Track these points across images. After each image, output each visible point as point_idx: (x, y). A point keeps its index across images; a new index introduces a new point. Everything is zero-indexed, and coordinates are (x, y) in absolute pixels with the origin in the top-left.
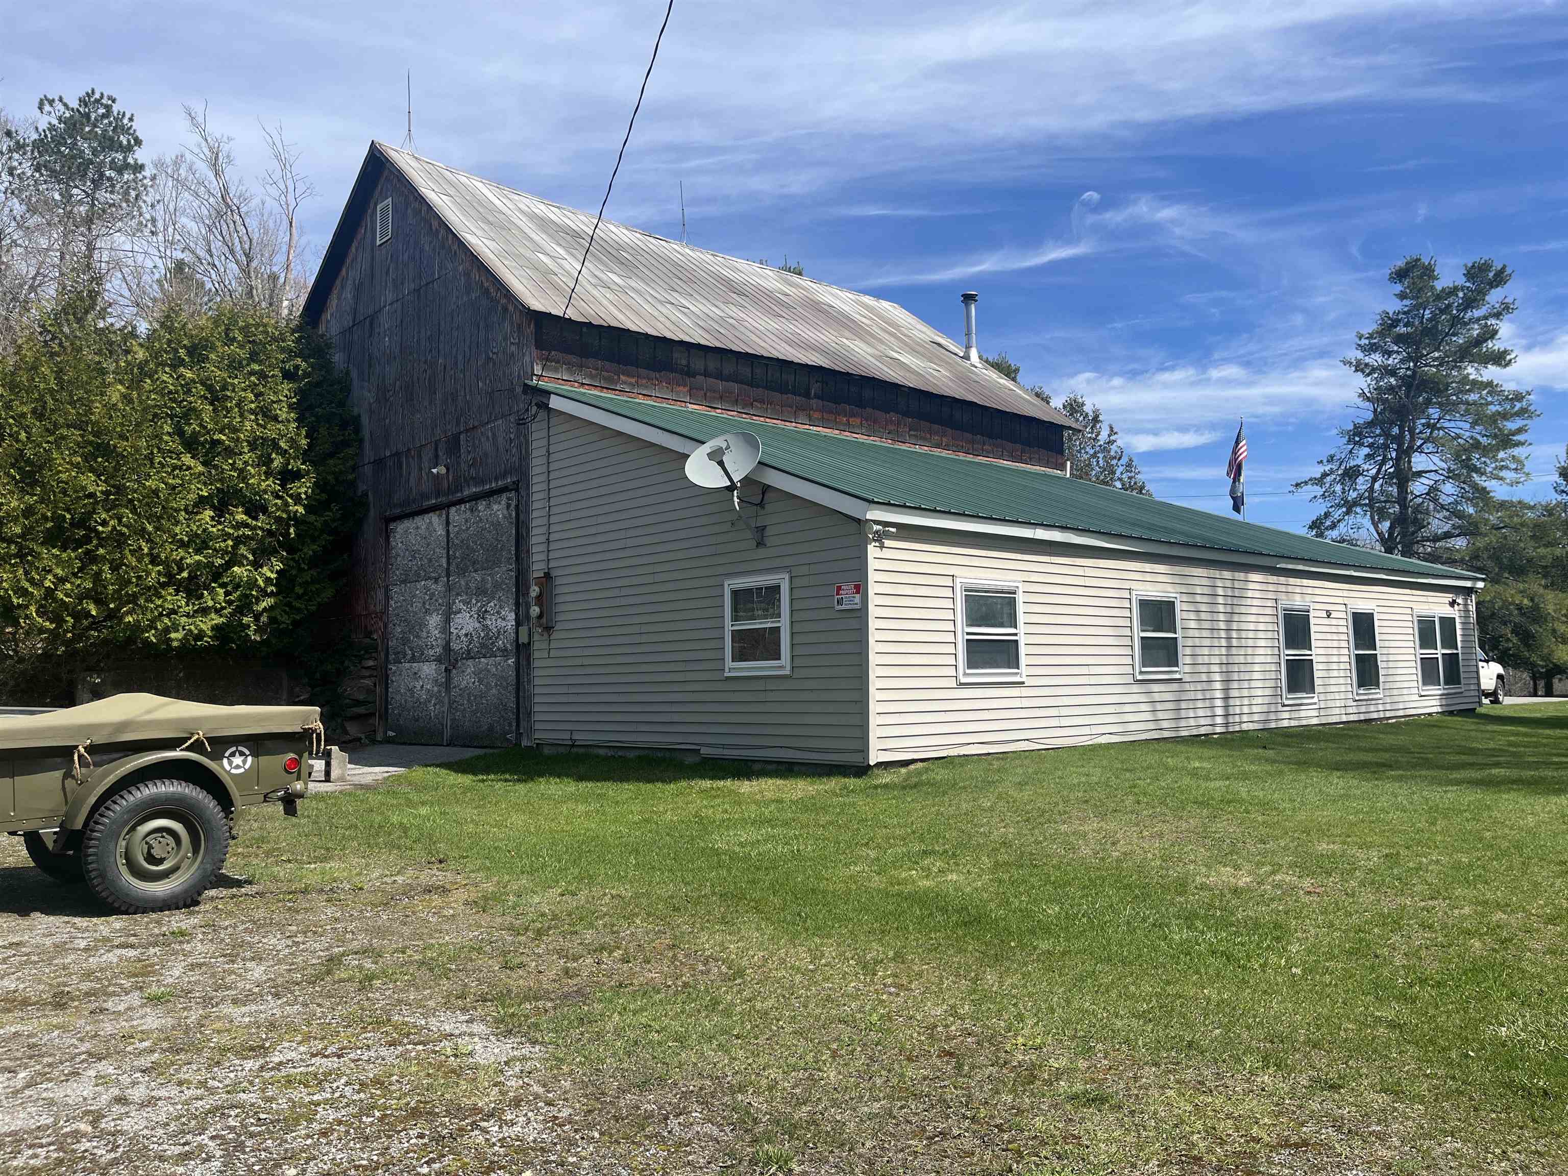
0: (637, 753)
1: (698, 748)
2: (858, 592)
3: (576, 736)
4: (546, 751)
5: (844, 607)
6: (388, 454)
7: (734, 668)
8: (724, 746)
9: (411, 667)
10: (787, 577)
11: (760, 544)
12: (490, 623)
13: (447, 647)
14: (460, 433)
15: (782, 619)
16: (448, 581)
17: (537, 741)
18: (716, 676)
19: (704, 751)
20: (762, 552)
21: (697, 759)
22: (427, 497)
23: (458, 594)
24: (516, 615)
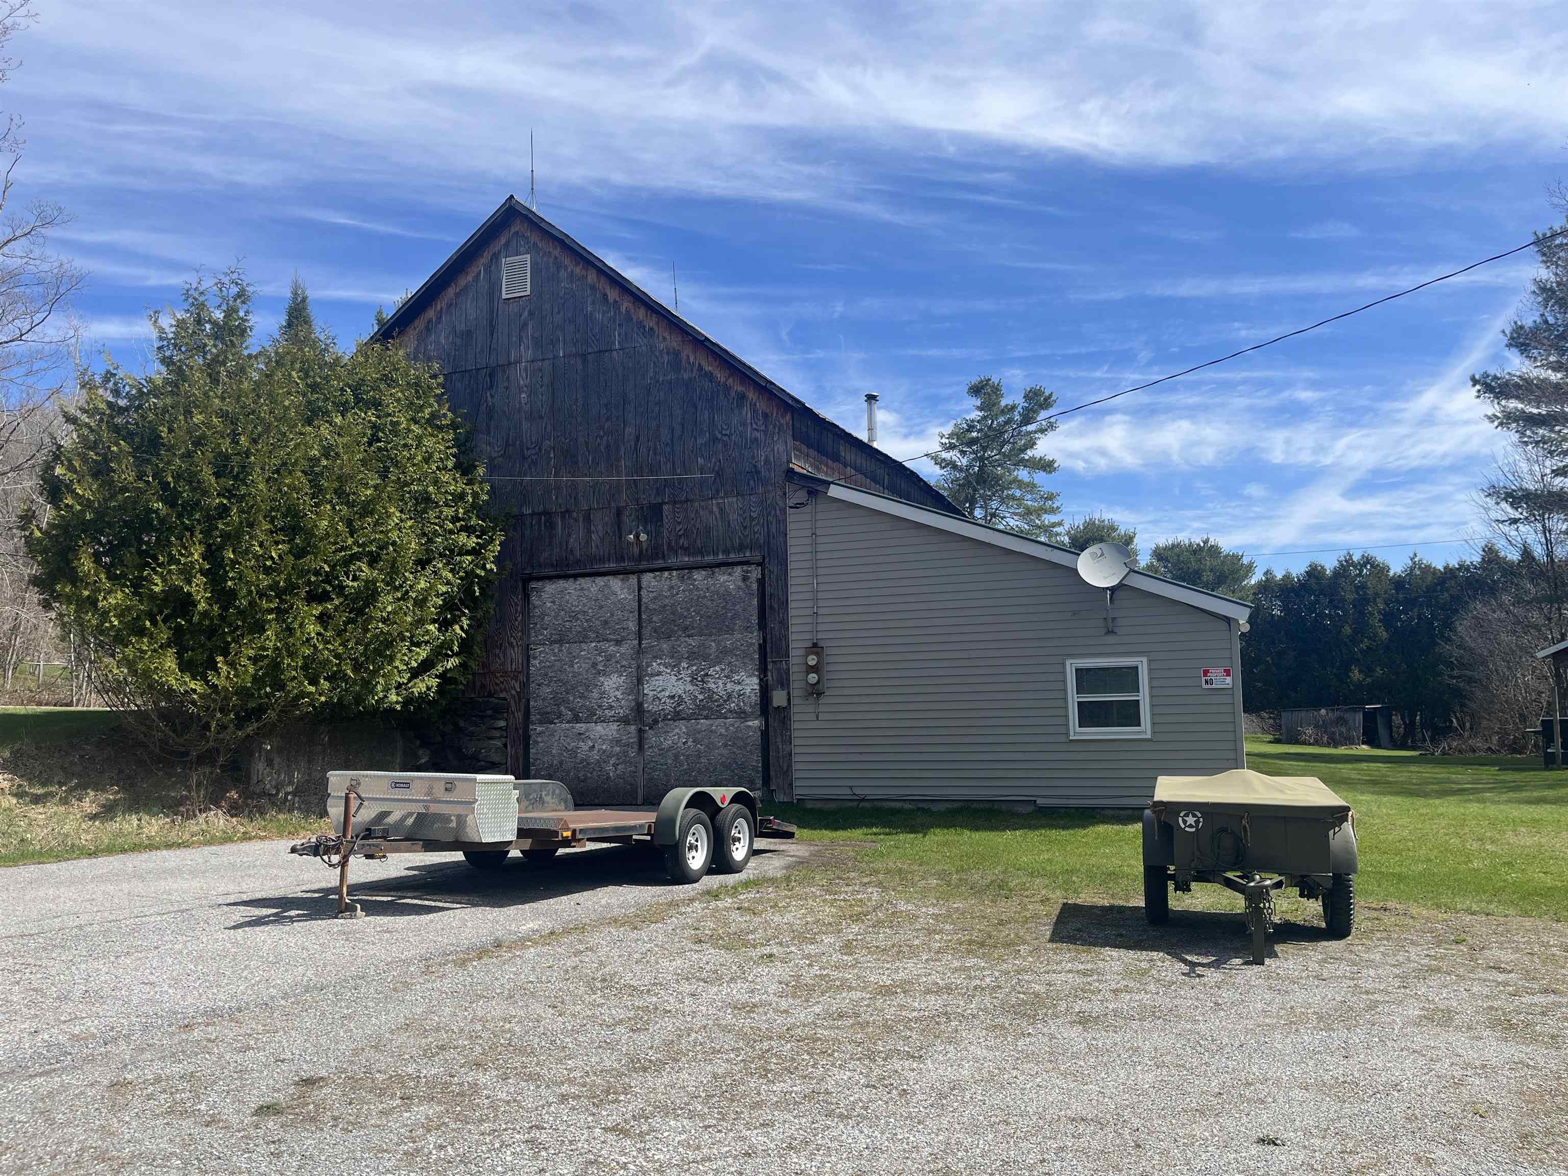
0: (948, 805)
1: (1034, 799)
2: (1228, 675)
3: (858, 791)
4: (809, 805)
5: (1214, 686)
6: (527, 511)
7: (1077, 731)
8: (1068, 797)
9: (573, 728)
10: (1145, 660)
11: (1110, 632)
12: (713, 686)
13: (639, 708)
14: (663, 503)
15: (1141, 694)
16: (640, 644)
17: (798, 797)
18: (1063, 738)
19: (1040, 801)
20: (1110, 639)
21: (1031, 808)
22: (602, 560)
23: (655, 657)
24: (761, 680)
